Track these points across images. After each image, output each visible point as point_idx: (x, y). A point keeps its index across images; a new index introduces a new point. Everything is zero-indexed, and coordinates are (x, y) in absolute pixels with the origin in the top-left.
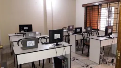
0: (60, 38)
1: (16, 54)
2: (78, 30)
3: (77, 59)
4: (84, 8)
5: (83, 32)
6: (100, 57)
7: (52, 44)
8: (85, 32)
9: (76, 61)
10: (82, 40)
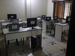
0: (34, 23)
1: (4, 33)
2: (48, 19)
3: (46, 38)
4: (53, 3)
5: (52, 20)
6: (62, 37)
7: (29, 28)
8: (53, 20)
9: (46, 39)
10: (51, 25)
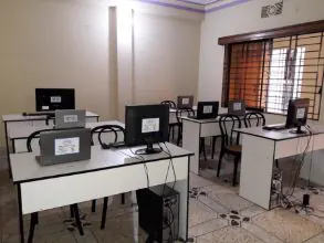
3: (203, 193)
7: (134, 149)
